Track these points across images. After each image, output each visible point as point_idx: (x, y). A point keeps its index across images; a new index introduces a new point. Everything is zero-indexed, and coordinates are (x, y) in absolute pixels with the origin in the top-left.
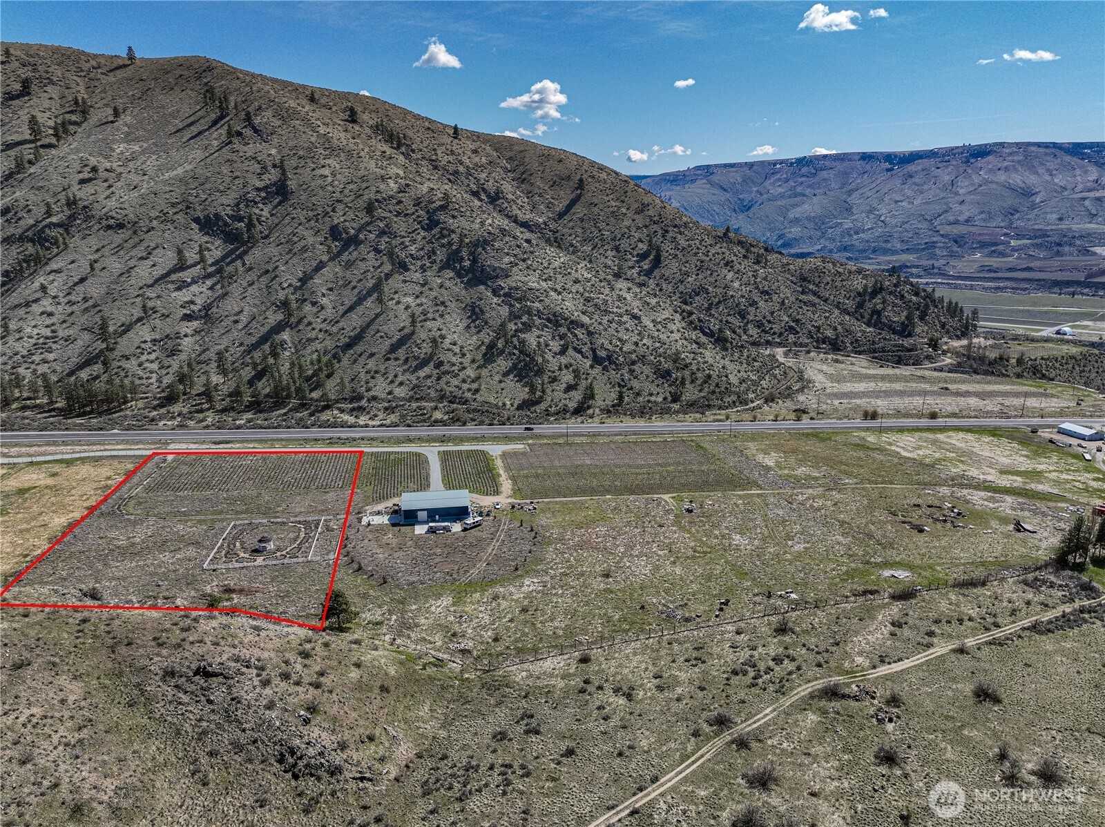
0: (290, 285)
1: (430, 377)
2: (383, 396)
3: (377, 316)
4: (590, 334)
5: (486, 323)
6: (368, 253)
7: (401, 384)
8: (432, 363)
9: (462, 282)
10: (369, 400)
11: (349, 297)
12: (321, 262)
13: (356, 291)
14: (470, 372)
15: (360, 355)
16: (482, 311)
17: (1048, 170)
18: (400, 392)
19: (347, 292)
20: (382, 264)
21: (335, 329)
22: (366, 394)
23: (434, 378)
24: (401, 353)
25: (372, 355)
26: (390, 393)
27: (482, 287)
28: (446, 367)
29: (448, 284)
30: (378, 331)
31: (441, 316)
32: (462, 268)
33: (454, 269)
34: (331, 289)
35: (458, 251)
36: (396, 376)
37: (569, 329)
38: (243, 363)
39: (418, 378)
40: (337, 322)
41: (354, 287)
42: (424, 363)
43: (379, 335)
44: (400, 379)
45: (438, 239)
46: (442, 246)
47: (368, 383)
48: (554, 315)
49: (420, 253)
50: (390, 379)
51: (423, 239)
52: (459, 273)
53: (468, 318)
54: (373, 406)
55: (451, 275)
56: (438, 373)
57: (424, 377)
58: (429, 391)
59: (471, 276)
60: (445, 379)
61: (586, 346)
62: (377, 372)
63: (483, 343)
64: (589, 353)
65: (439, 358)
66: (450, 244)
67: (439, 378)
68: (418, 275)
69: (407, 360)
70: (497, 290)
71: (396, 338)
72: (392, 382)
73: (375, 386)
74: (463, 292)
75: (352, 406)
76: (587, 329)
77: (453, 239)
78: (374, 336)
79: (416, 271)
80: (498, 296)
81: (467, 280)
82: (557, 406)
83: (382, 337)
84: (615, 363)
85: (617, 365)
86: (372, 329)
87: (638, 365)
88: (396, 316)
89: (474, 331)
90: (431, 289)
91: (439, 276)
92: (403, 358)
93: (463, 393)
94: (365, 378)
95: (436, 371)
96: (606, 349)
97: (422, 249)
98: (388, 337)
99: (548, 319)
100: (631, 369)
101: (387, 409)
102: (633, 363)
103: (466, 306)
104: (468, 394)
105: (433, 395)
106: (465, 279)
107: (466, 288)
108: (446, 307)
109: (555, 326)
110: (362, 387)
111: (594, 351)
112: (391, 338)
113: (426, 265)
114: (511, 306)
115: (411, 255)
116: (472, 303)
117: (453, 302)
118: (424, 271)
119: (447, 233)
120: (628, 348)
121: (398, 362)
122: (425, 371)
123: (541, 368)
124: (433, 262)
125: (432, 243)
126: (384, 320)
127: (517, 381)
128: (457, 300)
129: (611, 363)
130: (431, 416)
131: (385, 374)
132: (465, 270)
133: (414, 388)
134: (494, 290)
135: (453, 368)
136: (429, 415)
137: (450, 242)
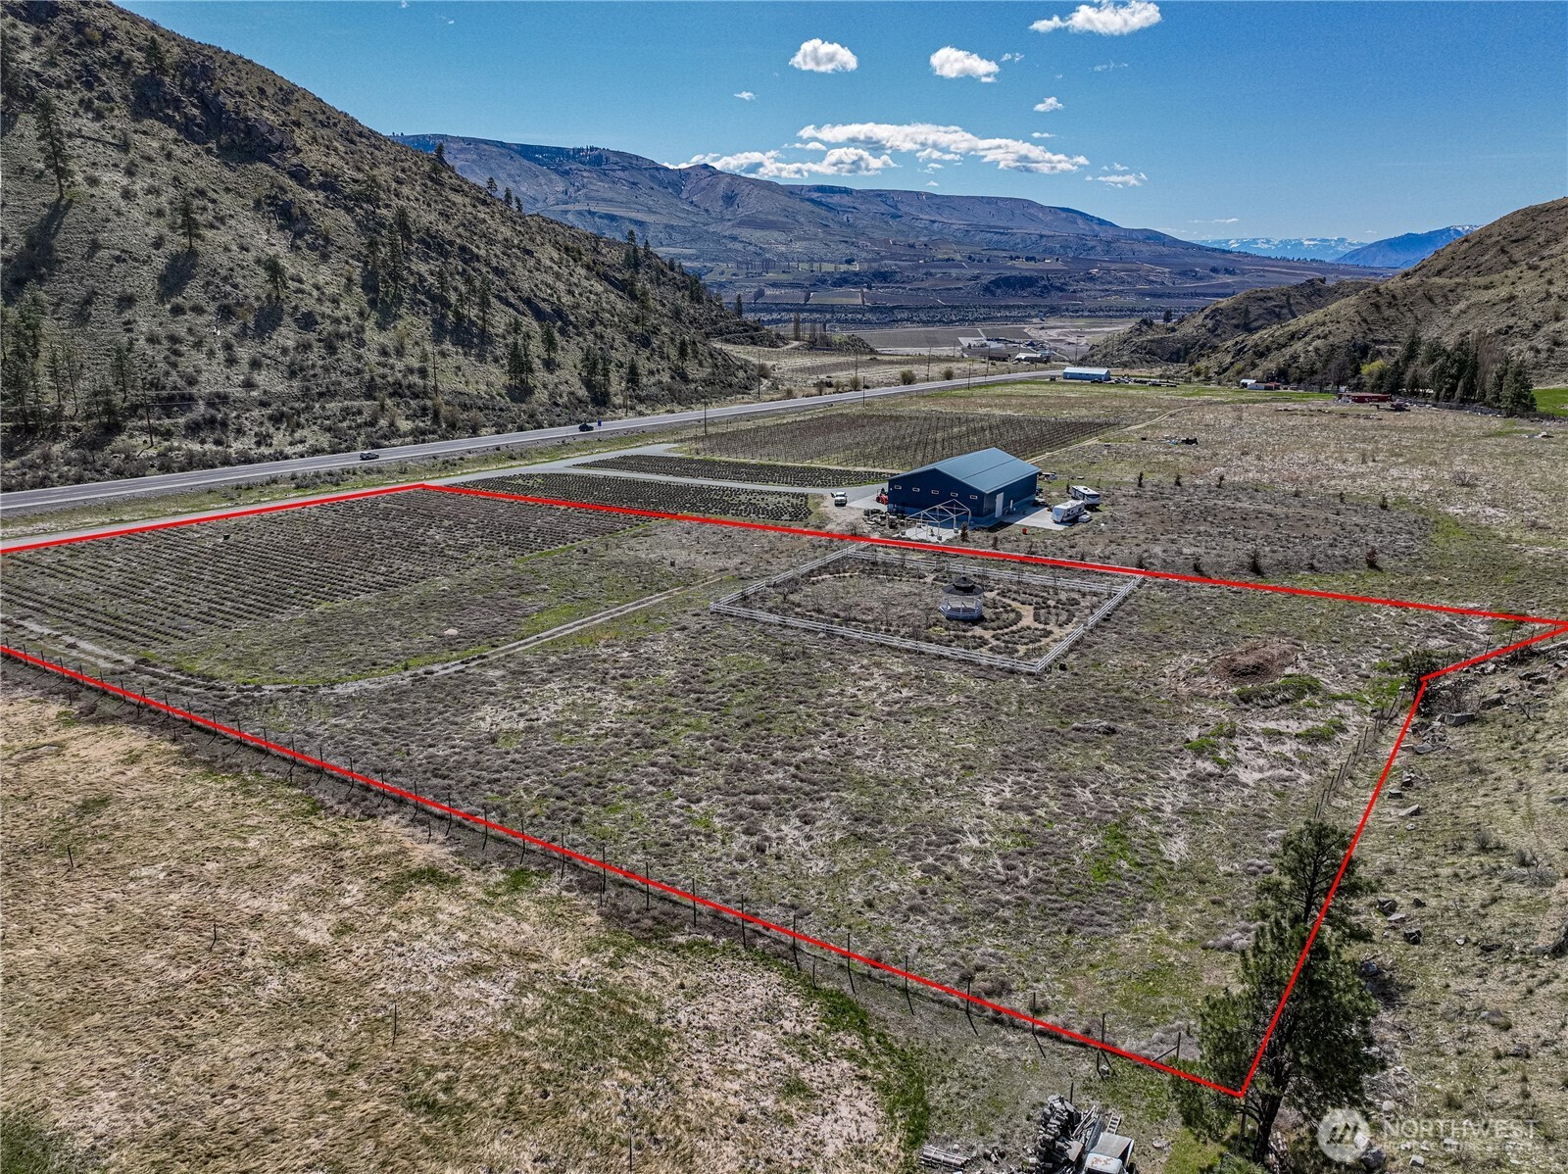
1: (306, 347)
2: (239, 393)
3: (58, 211)
4: (497, 271)
5: (327, 240)
7: (255, 364)
8: (287, 319)
9: (209, 151)
10: (210, 404)
14: (373, 336)
15: (88, 302)
16: (304, 214)
17: (509, 175)
18: (269, 381)
22: (194, 390)
23: (318, 350)
24: (193, 292)
25: (127, 301)
26: (249, 385)
27: (265, 167)
28: (327, 327)
29: (178, 152)
30: (95, 246)
31: (222, 220)
32: (190, 119)
33: (168, 121)
35: (153, 80)
36: (229, 347)
37: (465, 261)
39: (285, 351)
42: (268, 319)
43: (103, 253)
44: (244, 353)
45: (80, 45)
46: (104, 64)
47: (174, 365)
48: (428, 235)
49: (55, 72)
50: (221, 355)
51: (37, 40)
52: (188, 131)
53: (281, 228)
54: (238, 417)
55: (172, 133)
56: (320, 341)
57: (296, 349)
58: (333, 377)
59: (224, 138)
60: (345, 350)
61: (510, 295)
62: (174, 339)
63: (349, 280)
64: (522, 307)
65: (296, 308)
66: (120, 62)
67: (332, 349)
68: (90, 124)
69: (226, 313)
70: (300, 175)
71: (160, 263)
72: (231, 361)
73: (199, 372)
74: (227, 173)
75: (182, 420)
76: (488, 264)
77: (121, 52)
78: (90, 256)
79: (76, 114)
80: (311, 187)
81: (219, 147)
82: (561, 396)
83: (118, 259)
84: (571, 323)
85: (575, 327)
86: (68, 240)
87: (598, 328)
88: (119, 213)
89: (315, 256)
90: (150, 159)
91: (145, 133)
92: (212, 308)
93: (405, 376)
94: (159, 354)
95: (312, 336)
96: (544, 300)
97: (53, 64)
98: (136, 260)
99: (422, 241)
100: (596, 334)
101: (277, 419)
102: (592, 324)
103: (258, 204)
104: (415, 379)
105: (348, 384)
106: (212, 145)
107: (227, 164)
108: (214, 201)
109: (441, 255)
110: (167, 374)
111: (528, 302)
112: (145, 262)
113: (90, 101)
114: (349, 210)
115: (38, 75)
116: (268, 197)
117: (222, 193)
118: (99, 116)
119: (98, 36)
120: (566, 299)
121: (208, 318)
122: (287, 336)
123: (483, 331)
124: (106, 97)
125: (70, 53)
126: (90, 220)
127: (465, 354)
128: (227, 190)
129: (567, 322)
130: (392, 424)
131: (198, 345)
132: (199, 126)
133: (293, 374)
134: (293, 175)
135: (343, 328)
136: (383, 422)
137: (118, 58)
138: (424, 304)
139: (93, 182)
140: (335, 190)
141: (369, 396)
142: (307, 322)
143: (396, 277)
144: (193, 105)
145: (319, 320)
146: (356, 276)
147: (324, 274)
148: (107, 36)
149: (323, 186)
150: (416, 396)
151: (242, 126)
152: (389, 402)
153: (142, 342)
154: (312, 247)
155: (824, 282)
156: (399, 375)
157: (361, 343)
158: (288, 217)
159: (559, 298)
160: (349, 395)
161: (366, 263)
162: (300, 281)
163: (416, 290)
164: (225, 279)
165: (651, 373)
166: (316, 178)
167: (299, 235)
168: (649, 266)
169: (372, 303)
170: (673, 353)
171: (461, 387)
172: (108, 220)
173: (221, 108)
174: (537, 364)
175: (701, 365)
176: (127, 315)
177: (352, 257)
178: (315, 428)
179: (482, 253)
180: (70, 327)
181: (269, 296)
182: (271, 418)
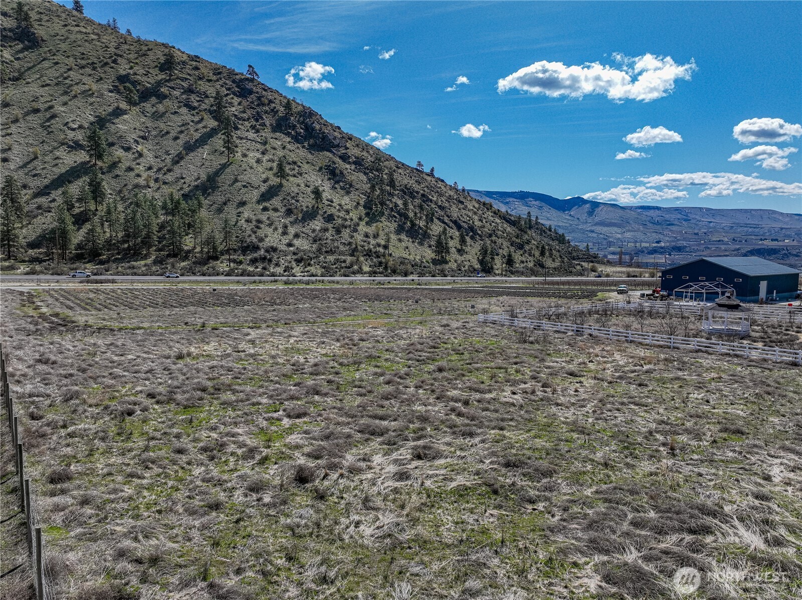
0: (81, 127)
1: (326, 230)
2: (284, 248)
3: (224, 166)
4: (440, 207)
5: (351, 185)
6: (179, 107)
7: (297, 236)
8: (319, 217)
9: (304, 147)
10: (267, 251)
11: (175, 148)
12: (118, 108)
13: (180, 142)
14: (363, 228)
15: (225, 204)
16: (342, 173)
18: (302, 244)
19: (168, 143)
20: (202, 119)
21: (169, 177)
22: (261, 245)
23: (331, 231)
24: (276, 202)
25: (243, 204)
26: (290, 245)
27: (328, 154)
28: (340, 222)
29: (288, 146)
30: (236, 181)
31: (301, 174)
32: (298, 134)
33: (288, 134)
34: (144, 138)
35: (286, 118)
36: (286, 227)
37: (423, 201)
38: (39, 207)
39: (314, 231)
40: (169, 170)
41: (176, 138)
42: (310, 215)
43: (239, 184)
44: (292, 230)
45: (258, 105)
46: (266, 112)
47: (255, 232)
48: (406, 188)
49: (245, 115)
50: (280, 230)
51: (239, 104)
52: (296, 139)
53: (329, 179)
54: (278, 258)
55: (289, 139)
56: (333, 228)
57: (320, 231)
58: (336, 244)
59: (312, 141)
60: (346, 233)
61: (446, 219)
62: (259, 221)
63: (358, 203)
64: (451, 224)
65: (325, 212)
66: (274, 112)
67: (338, 231)
68: (252, 135)
69: (289, 212)
70: (344, 158)
71: (263, 189)
72: (285, 233)
73: (266, 236)
74: (310, 156)
75: (249, 257)
76: (436, 204)
77: (275, 108)
78: (233, 184)
79: (248, 131)
80: (349, 163)
81: (309, 145)
82: (464, 267)
83: (244, 186)
84: (478, 234)
85: (480, 236)
86: (225, 178)
87: (494, 238)
88: (251, 168)
89: (342, 192)
90: (274, 149)
91: (276, 139)
92: (283, 209)
93: (374, 248)
94: (248, 228)
95: (330, 226)
96: (464, 222)
97: (244, 112)
98: (252, 187)
99: (402, 190)
100: (492, 241)
101: (299, 261)
102: (490, 236)
103: (321, 169)
104: (381, 250)
105: (342, 248)
106: (306, 144)
107: (310, 152)
108: (300, 167)
109: (411, 197)
110: (250, 236)
111: (455, 222)
112: (256, 188)
113: (255, 126)
114: (365, 174)
115: (236, 116)
116: (326, 166)
117: (305, 164)
118: (257, 131)
119: (266, 102)
120: (478, 223)
121: (279, 214)
122: (317, 224)
123: (426, 232)
124: (264, 125)
125: (253, 108)
126: (237, 170)
127: (413, 242)
128: (308, 163)
129: (475, 233)
130: (360, 268)
131: (270, 225)
132: (302, 136)
133: (315, 241)
134: (341, 157)
135: (348, 223)
136: (356, 267)
137: (272, 110)
138: (395, 217)
139: (245, 155)
140: (361, 165)
141: (352, 255)
142: (330, 218)
143: (382, 204)
144: (301, 128)
145: (336, 218)
146: (362, 202)
147: (346, 201)
148: (271, 102)
149: (355, 163)
150: (378, 257)
151: (321, 135)
152: (362, 259)
153: (243, 221)
154: (342, 188)
155: (643, 252)
156: (372, 247)
157: (355, 230)
158: (334, 174)
159: (473, 222)
160: (342, 253)
161: (369, 197)
162: (332, 202)
163: (392, 210)
164: (293, 198)
165: (522, 262)
166: (353, 159)
167: (337, 182)
168: (537, 229)
169: (367, 214)
170: (537, 254)
171: (406, 256)
172: (245, 170)
173: (313, 129)
174: (453, 250)
175: (554, 260)
176: (241, 209)
177: (362, 193)
178: (318, 267)
179: (435, 199)
180: (214, 215)
181: (313, 207)
182: (296, 260)
